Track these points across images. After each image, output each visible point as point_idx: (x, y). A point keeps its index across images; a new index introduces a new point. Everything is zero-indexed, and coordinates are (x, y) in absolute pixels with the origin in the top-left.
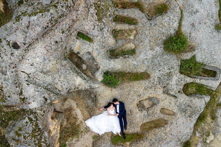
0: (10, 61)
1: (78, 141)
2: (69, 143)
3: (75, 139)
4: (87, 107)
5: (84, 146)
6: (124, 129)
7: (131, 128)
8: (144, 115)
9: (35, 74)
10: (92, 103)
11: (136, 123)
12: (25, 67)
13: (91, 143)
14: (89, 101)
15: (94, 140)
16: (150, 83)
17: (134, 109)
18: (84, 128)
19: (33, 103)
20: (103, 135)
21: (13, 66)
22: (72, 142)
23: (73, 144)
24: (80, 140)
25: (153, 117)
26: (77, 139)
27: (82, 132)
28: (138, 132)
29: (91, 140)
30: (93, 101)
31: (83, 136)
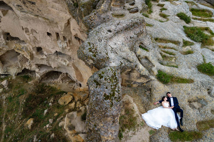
0: (105, 35)
1: (134, 134)
2: (126, 135)
3: (131, 132)
4: (143, 103)
5: (141, 140)
6: (180, 125)
7: (187, 124)
8: (197, 114)
9: (116, 49)
10: (147, 100)
11: (191, 119)
12: (111, 44)
13: (148, 138)
14: (144, 98)
15: (150, 134)
16: (195, 86)
17: (186, 105)
18: (140, 122)
19: (113, 63)
20: (160, 129)
21: (106, 38)
22: (128, 134)
23: (130, 137)
24: (136, 134)
25: (206, 116)
26: (133, 132)
27: (138, 125)
28: (196, 130)
29: (148, 135)
30: (148, 98)
31: (139, 130)
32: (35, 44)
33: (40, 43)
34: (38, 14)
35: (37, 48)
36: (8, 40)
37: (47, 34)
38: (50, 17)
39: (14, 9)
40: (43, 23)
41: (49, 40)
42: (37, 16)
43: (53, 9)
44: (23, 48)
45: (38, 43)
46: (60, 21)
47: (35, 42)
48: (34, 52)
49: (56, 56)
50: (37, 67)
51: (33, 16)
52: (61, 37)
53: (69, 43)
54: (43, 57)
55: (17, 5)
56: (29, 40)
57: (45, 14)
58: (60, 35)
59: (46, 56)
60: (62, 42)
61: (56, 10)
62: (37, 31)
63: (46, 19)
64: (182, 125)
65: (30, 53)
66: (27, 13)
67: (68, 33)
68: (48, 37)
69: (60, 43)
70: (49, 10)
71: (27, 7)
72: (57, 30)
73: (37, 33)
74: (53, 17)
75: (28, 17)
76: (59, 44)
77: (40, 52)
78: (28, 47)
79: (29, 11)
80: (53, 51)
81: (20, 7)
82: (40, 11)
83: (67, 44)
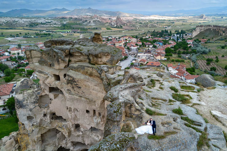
0: (119, 89)
7: (158, 132)
8: (165, 129)
9: (123, 96)
10: (140, 123)
11: (161, 130)
14: (138, 122)
16: (167, 117)
17: (160, 125)
19: (120, 100)
25: (170, 130)
28: (163, 135)
32: (75, 121)
33: (79, 120)
34: (81, 96)
35: (76, 125)
36: (52, 119)
37: (86, 111)
38: (90, 97)
39: (64, 92)
40: (84, 102)
41: (87, 116)
42: (81, 97)
43: (93, 91)
44: (64, 125)
45: (77, 121)
46: (97, 100)
47: (75, 119)
48: (72, 129)
49: (91, 132)
50: (72, 145)
51: (77, 97)
52: (97, 113)
53: (103, 118)
54: (79, 134)
55: (67, 90)
56: (70, 118)
57: (87, 95)
58: (96, 112)
59: (82, 132)
60: (97, 118)
61: (96, 92)
62: (78, 110)
63: (87, 99)
64: (156, 133)
65: (69, 130)
66: (73, 95)
67: (103, 109)
68: (87, 114)
69: (96, 119)
70: (91, 92)
71: (75, 90)
72: (94, 107)
73: (78, 111)
74: (93, 97)
75: (74, 98)
76: (94, 120)
77: (78, 129)
78: (68, 125)
79: (76, 93)
80: (89, 127)
81: (69, 91)
82: (84, 93)
83: (101, 119)
